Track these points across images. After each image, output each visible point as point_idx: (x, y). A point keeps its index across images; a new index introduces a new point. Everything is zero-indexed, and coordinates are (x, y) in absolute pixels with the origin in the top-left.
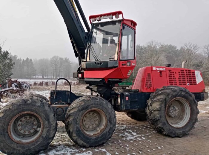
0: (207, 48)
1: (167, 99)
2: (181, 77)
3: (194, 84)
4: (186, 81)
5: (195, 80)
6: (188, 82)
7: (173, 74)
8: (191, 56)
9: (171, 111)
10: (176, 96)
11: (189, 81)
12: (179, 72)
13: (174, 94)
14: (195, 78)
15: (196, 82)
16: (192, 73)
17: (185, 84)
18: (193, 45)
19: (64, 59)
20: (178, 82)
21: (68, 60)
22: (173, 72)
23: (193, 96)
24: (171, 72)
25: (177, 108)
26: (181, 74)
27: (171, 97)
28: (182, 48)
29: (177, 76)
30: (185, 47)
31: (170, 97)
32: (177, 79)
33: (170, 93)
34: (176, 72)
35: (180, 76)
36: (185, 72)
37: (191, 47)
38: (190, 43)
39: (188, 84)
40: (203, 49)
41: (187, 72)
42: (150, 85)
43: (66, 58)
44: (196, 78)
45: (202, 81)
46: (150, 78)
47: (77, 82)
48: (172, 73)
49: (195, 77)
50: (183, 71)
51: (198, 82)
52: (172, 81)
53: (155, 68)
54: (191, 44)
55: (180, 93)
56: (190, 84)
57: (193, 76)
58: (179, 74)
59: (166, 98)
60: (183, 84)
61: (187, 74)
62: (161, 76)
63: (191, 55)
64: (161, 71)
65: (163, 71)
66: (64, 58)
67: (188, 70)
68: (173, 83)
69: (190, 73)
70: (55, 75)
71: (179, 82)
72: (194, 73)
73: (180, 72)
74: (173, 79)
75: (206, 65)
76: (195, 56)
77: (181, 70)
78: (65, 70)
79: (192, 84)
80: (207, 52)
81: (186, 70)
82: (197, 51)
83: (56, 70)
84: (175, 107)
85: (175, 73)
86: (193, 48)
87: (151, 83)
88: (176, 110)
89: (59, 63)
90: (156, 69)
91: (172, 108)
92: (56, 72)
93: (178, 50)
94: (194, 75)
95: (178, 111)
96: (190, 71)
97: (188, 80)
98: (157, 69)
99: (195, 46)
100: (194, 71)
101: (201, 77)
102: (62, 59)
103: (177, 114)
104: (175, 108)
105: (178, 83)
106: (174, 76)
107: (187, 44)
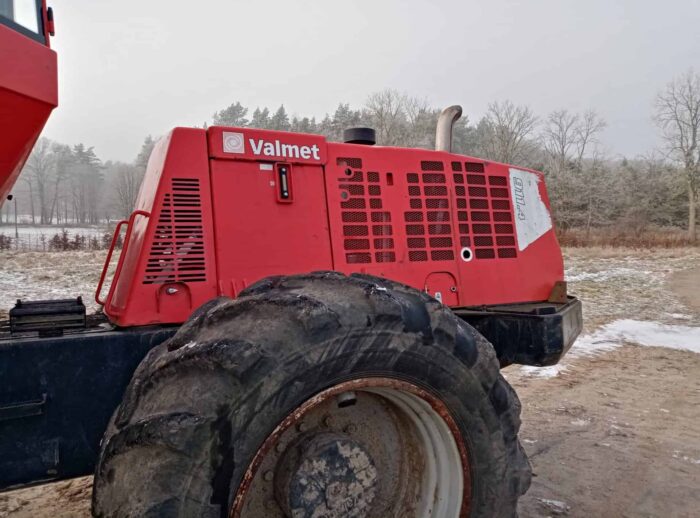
0: (558, 120)
1: (238, 420)
2: (424, 210)
3: (503, 254)
4: (456, 235)
5: (511, 229)
6: (465, 242)
7: (375, 190)
8: (510, 148)
9: (311, 496)
10: (331, 372)
11: (471, 235)
12: (412, 177)
13: (316, 355)
14: (509, 217)
15: (513, 240)
16: (493, 179)
17: (450, 256)
18: (517, 109)
19: (74, 152)
20: (400, 237)
21: (90, 152)
22: (374, 176)
23: (480, 358)
24: (359, 176)
25: (358, 459)
26: (421, 185)
27: (287, 385)
28: (483, 122)
29: (396, 200)
30: (493, 115)
31: (270, 387)
32: (399, 224)
33: (278, 346)
34: (389, 176)
35: (415, 203)
36: (449, 173)
37: (512, 119)
38: (507, 102)
39: (467, 254)
40: (548, 124)
41: (464, 173)
42: (193, 265)
43: (81, 146)
44: (516, 212)
45: (549, 233)
46: (196, 216)
47: (106, 236)
48: (366, 184)
49: (508, 205)
50: (439, 166)
51: (525, 237)
52: (364, 230)
53: (240, 137)
54: (512, 107)
55: (368, 343)
56: (479, 254)
57: (495, 204)
58: (414, 191)
59: (223, 411)
60: (436, 256)
61: (460, 190)
62: (284, 199)
63: (511, 144)
64: (282, 166)
65: (299, 164)
66: (72, 148)
67: (471, 166)
68: (372, 251)
69: (482, 180)
70: (38, 209)
71: (411, 243)
72: (504, 180)
73: (420, 173)
74: (370, 224)
75: (554, 177)
76: (522, 147)
77: (425, 165)
78: (78, 191)
79: (489, 254)
80: (557, 133)
81: (456, 165)
82: (527, 132)
83: (41, 189)
84: (345, 452)
85: (383, 182)
86: (516, 119)
87: (198, 248)
88: (350, 476)
89: (55, 165)
90: (247, 145)
91: (321, 465)
92: (42, 198)
93: (470, 129)
94: (506, 193)
95: (367, 477)
96: (479, 166)
97: (464, 228)
98: (257, 152)
99: (522, 111)
100: (506, 170)
101: (542, 206)
102: (67, 149)
103: (362, 503)
104: (345, 461)
105: (401, 248)
106: (376, 203)
107: (500, 105)
